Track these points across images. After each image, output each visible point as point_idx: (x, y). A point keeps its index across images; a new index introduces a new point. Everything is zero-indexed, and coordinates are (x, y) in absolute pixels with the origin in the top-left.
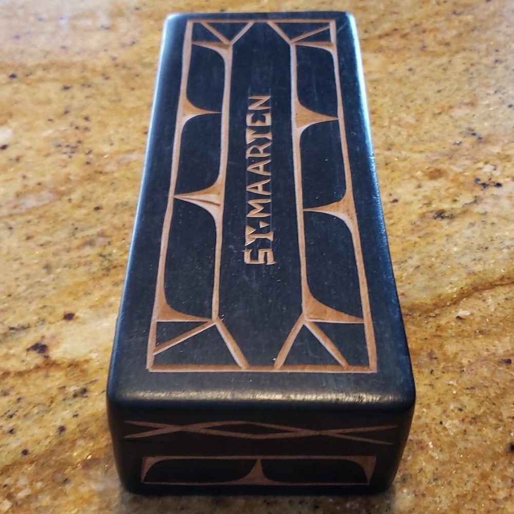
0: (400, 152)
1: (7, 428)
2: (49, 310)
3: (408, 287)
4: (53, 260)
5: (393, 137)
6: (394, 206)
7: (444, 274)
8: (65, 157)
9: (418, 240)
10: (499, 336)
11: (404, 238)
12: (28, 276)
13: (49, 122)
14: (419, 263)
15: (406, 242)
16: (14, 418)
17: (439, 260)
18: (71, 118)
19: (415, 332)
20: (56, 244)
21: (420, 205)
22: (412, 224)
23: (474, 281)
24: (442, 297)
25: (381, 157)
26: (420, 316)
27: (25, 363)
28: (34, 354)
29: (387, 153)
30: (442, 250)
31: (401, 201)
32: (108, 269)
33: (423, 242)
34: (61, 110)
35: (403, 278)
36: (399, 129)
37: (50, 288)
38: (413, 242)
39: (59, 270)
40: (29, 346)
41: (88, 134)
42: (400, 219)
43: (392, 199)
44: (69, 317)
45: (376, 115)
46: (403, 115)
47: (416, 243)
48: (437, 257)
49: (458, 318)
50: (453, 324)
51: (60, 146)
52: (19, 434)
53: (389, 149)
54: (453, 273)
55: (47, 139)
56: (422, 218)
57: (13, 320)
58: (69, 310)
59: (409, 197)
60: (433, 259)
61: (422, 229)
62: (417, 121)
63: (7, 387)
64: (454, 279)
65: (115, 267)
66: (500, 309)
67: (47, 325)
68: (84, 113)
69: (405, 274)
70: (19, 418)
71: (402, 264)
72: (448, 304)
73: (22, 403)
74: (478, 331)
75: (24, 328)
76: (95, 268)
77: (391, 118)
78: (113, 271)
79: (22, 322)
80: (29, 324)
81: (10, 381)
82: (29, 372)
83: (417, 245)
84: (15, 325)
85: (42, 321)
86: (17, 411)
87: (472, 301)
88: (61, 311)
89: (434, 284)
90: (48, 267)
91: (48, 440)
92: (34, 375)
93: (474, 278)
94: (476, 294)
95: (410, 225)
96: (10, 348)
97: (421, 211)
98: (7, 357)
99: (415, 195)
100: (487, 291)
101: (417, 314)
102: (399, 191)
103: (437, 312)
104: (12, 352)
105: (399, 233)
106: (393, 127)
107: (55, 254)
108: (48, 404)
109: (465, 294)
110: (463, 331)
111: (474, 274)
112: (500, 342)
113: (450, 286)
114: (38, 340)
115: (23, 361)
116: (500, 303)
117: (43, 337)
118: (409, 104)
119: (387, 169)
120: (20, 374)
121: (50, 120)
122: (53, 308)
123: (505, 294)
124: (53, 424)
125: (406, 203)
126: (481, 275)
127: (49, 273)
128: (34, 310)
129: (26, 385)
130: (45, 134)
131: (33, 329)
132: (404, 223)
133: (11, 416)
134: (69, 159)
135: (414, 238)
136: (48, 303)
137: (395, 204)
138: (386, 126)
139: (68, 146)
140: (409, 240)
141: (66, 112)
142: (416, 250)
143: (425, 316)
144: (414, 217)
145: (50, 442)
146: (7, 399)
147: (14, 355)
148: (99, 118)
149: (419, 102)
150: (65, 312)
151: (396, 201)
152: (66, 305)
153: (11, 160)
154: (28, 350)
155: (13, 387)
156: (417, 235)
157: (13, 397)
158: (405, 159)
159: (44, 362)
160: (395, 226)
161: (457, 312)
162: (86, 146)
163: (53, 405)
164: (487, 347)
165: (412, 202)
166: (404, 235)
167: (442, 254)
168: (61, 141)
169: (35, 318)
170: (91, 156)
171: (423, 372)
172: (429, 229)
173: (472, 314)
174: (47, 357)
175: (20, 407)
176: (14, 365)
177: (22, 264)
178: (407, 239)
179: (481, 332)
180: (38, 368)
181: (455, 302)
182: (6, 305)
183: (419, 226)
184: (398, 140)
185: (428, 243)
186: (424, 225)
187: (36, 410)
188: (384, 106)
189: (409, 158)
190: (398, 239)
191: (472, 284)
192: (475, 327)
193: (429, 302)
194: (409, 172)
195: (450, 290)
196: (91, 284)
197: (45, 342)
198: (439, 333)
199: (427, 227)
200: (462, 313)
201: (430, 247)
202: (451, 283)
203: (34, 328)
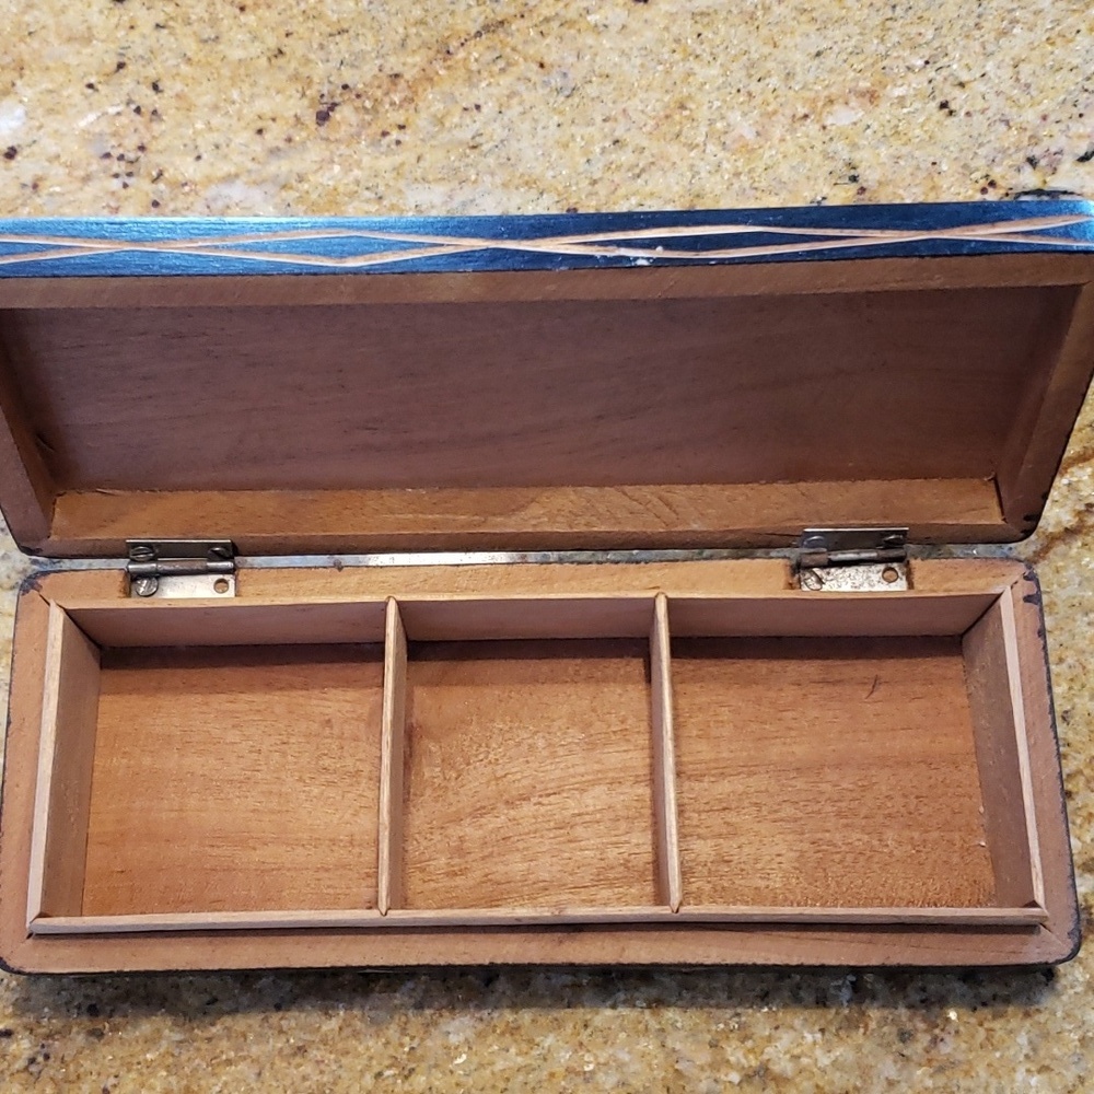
5: (704, 176)
8: (116, 184)
13: (90, 91)
18: (127, 82)
34: (112, 62)
36: (721, 154)
41: (157, 128)
45: (687, 113)
46: (735, 117)
51: (107, 155)
55: (88, 138)
62: (758, 134)
68: (152, 73)
77: (711, 122)
106: (711, 148)
118: (755, 87)
121: (90, 86)
130: (82, 124)
134: (123, 192)
138: (696, 146)
139: (121, 158)
141: (121, 66)
148: (179, 87)
149: (774, 81)
153: (24, 186)
162: (151, 161)
168: (110, 145)
170: (161, 186)
188: (707, 87)
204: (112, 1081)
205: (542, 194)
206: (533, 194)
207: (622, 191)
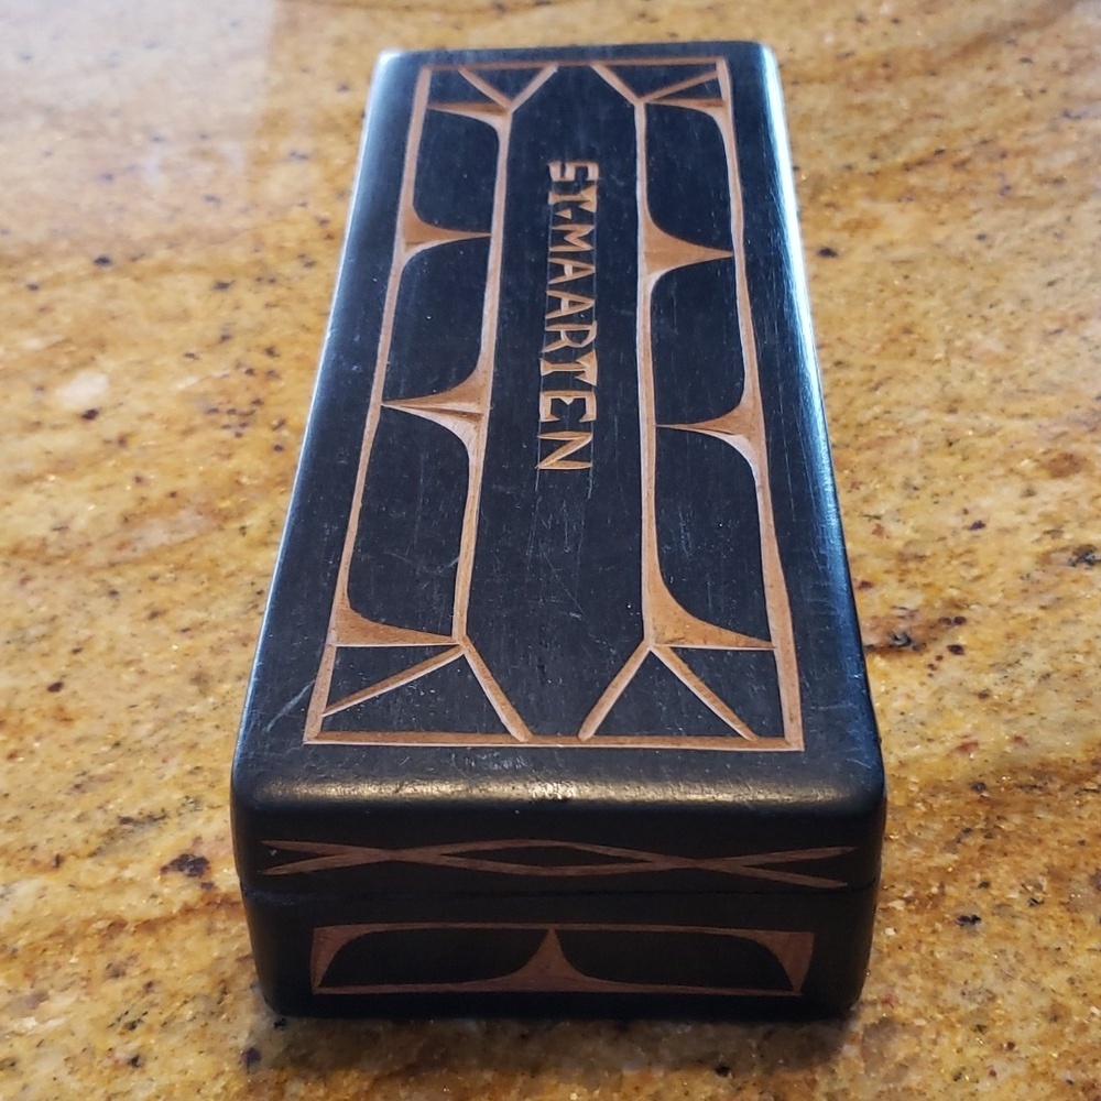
0: (977, 417)
1: (124, 1053)
2: (207, 776)
3: (1028, 722)
4: (213, 665)
5: (957, 384)
6: (977, 537)
8: (227, 435)
9: (1041, 613)
11: (1008, 609)
12: (157, 701)
13: (189, 360)
14: (1048, 668)
15: (1013, 618)
16: (139, 1029)
17: (1093, 660)
18: (235, 350)
19: (1055, 828)
20: (216, 627)
21: (1037, 536)
22: (1022, 578)
25: (936, 428)
26: (1062, 789)
27: (159, 900)
28: (177, 880)
29: (950, 419)
31: (991, 526)
33: (1051, 619)
34: (213, 334)
35: (1016, 703)
36: (971, 366)
37: (207, 726)
38: (1030, 618)
39: (226, 687)
40: (166, 861)
41: (274, 385)
42: (993, 567)
43: (969, 521)
45: (915, 336)
46: (976, 335)
47: (1035, 620)
48: (1087, 653)
51: (215, 411)
52: (152, 1067)
53: (952, 411)
55: (186, 396)
56: (1043, 565)
57: (127, 801)
59: (1007, 518)
60: (1080, 658)
61: (1047, 591)
62: (1008, 347)
63: (120, 957)
67: (205, 812)
68: (265, 341)
69: (1019, 693)
70: (150, 1029)
71: (1010, 670)
73: (157, 996)
75: (155, 819)
77: (948, 342)
79: (149, 805)
80: (163, 810)
81: (126, 943)
82: (167, 920)
83: (1039, 626)
84: (133, 813)
85: (194, 803)
86: (146, 1013)
89: (1087, 714)
90: (201, 680)
91: (221, 1082)
92: (180, 929)
95: (1021, 581)
96: (123, 866)
97: (1039, 549)
98: (117, 885)
99: (1022, 512)
101: (1054, 786)
102: (985, 502)
104: (128, 874)
105: (995, 599)
106: (956, 361)
107: (216, 651)
108: (216, 995)
114: (187, 846)
115: (154, 896)
117: (197, 840)
118: (986, 311)
119: (952, 454)
120: (148, 926)
121: (190, 355)
122: (218, 772)
124: (232, 1043)
125: (1004, 531)
127: (203, 693)
128: (174, 777)
129: (164, 952)
130: (181, 386)
131: (173, 821)
132: (1004, 575)
133: (132, 1026)
134: (238, 441)
135: (1031, 610)
136: (205, 762)
137: (979, 532)
138: (938, 361)
139: (232, 412)
140: (1020, 615)
141: (225, 338)
142: (1038, 637)
143: (1073, 788)
144: (1026, 563)
145: (225, 1088)
146: (120, 984)
147: (132, 881)
148: (298, 350)
149: (1008, 306)
151: (979, 525)
153: (107, 442)
154: (164, 870)
155: (133, 957)
156: (1036, 602)
157: (134, 979)
158: (991, 433)
159: (202, 899)
160: (983, 581)
162: (273, 412)
163: (229, 998)
165: (1017, 529)
166: (1007, 603)
168: (216, 401)
169: (177, 796)
170: (285, 433)
171: (1082, 921)
172: (1062, 590)
174: (209, 886)
175: (152, 1005)
176: (133, 905)
177: (142, 672)
178: (1016, 611)
180: (188, 910)
182: (111, 766)
183: (1038, 582)
184: (967, 390)
185: (1064, 622)
186: (1050, 579)
187: (188, 1012)
188: (931, 315)
189: (999, 429)
190: (993, 613)
193: (1080, 756)
194: (1002, 461)
197: (203, 851)
199: (1056, 585)
201: (1069, 631)
203: (177, 820)
207: (860, 402)
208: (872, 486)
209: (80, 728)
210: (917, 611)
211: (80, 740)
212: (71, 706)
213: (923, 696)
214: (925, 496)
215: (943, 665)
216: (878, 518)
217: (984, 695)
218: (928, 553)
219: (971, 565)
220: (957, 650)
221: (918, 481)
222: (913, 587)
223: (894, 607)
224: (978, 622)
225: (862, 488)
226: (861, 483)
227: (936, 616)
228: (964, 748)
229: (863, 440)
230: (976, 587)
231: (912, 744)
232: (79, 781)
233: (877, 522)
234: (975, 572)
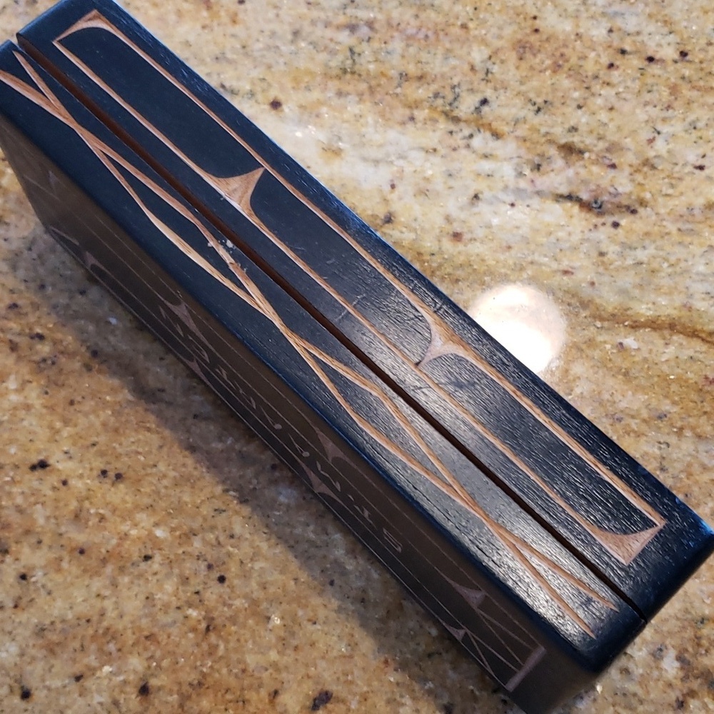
2: (264, 85)
3: (606, 279)
4: (307, 28)
6: (694, 174)
7: (658, 289)
9: (675, 232)
10: (639, 389)
11: (663, 220)
12: (273, 34)
14: (645, 259)
15: (659, 226)
17: (670, 270)
20: (323, 9)
22: (688, 208)
23: (680, 318)
24: (629, 312)
26: (585, 317)
30: (686, 261)
31: (707, 172)
32: (345, 71)
33: (676, 238)
35: (612, 267)
37: (281, 60)
38: (667, 231)
39: (303, 44)
42: (682, 194)
43: (700, 162)
44: (276, 105)
47: (668, 234)
48: (672, 265)
49: (621, 344)
50: (608, 346)
54: (670, 293)
56: (706, 208)
57: (229, 78)
58: (281, 98)
60: (666, 265)
61: (691, 222)
64: (663, 301)
65: (353, 73)
66: (673, 363)
67: (252, 102)
69: (618, 263)
71: (628, 250)
72: (626, 323)
74: (623, 370)
75: (233, 92)
76: (335, 63)
78: (348, 76)
79: (235, 84)
80: (239, 91)
83: (666, 237)
84: (227, 84)
85: (252, 94)
87: (655, 337)
88: (274, 93)
89: (637, 292)
90: (296, 34)
93: (685, 313)
94: (666, 333)
95: (685, 210)
100: (681, 336)
101: (584, 314)
103: (606, 324)
105: (662, 211)
107: (313, 23)
109: (654, 325)
110: (610, 360)
111: (690, 309)
112: (633, 394)
113: (650, 305)
116: (680, 357)
122: (270, 85)
123: (696, 352)
125: (709, 178)
126: (695, 315)
127: (292, 42)
128: (253, 78)
131: (238, 99)
132: (679, 204)
135: (672, 227)
136: (268, 78)
137: (697, 172)
140: (664, 226)
142: (659, 243)
143: (590, 320)
144: (699, 202)
150: (276, 97)
151: (701, 168)
152: (282, 88)
156: (680, 225)
160: (668, 198)
161: (626, 337)
164: (615, 392)
166: (666, 217)
167: (683, 264)
169: (248, 87)
172: (697, 227)
173: (639, 349)
177: (278, 15)
178: (665, 223)
179: (626, 374)
181: (636, 326)
182: (235, 57)
183: (693, 215)
185: (680, 243)
186: (699, 218)
190: (654, 218)
191: (674, 319)
192: (625, 365)
193: (610, 309)
195: (643, 310)
196: (319, 79)
198: (584, 347)
199: (700, 223)
200: (630, 342)
201: (677, 249)
202: (654, 303)
203: (240, 99)
204: (79, 399)
205: (670, 33)
206: (666, 30)
208: (676, 113)
209: (237, 29)
210: (621, 194)
211: (233, 36)
212: (241, 16)
213: (576, 238)
214: (695, 134)
215: (602, 229)
216: (659, 133)
217: (602, 254)
218: (660, 168)
219: (672, 186)
220: (616, 225)
221: (700, 125)
222: (632, 181)
223: (613, 186)
224: (641, 218)
225: (670, 111)
226: (672, 108)
227: (625, 202)
228: (566, 272)
229: (702, 83)
230: (660, 200)
231: (545, 256)
232: (220, 56)
233: (656, 135)
234: (670, 191)
